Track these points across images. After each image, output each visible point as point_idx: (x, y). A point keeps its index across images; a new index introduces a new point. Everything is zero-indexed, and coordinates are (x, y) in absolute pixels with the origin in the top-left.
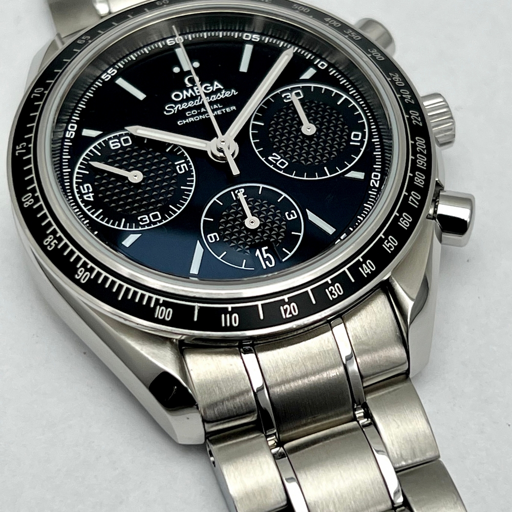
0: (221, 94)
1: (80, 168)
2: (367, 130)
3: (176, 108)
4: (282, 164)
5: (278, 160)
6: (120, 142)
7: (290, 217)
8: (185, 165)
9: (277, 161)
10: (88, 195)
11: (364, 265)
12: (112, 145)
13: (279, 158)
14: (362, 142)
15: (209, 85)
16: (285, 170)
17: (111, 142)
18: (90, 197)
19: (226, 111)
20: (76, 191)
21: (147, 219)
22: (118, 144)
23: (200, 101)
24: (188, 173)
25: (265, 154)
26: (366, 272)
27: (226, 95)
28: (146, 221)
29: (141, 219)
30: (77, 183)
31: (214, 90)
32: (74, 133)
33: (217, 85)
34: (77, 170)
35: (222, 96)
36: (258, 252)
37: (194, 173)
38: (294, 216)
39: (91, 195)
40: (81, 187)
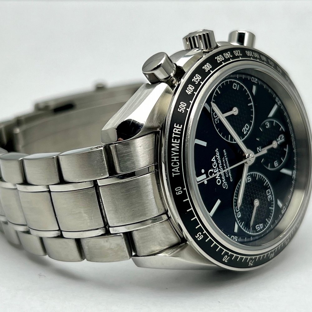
0: (218, 157)
1: (250, 232)
2: (233, 80)
3: (224, 182)
4: (247, 127)
6: (238, 212)
7: (268, 126)
8: (248, 177)
9: (246, 130)
10: (261, 227)
12: (240, 216)
13: (244, 128)
14: (238, 84)
15: (213, 164)
16: (250, 126)
17: (238, 217)
18: (261, 225)
19: (226, 155)
20: (259, 233)
23: (221, 169)
24: (251, 176)
25: (243, 135)
27: (218, 154)
28: (270, 197)
29: (269, 199)
30: (256, 233)
31: (215, 161)
32: (235, 237)
33: (213, 160)
35: (219, 157)
37: (252, 173)
38: (268, 124)
40: (258, 230)
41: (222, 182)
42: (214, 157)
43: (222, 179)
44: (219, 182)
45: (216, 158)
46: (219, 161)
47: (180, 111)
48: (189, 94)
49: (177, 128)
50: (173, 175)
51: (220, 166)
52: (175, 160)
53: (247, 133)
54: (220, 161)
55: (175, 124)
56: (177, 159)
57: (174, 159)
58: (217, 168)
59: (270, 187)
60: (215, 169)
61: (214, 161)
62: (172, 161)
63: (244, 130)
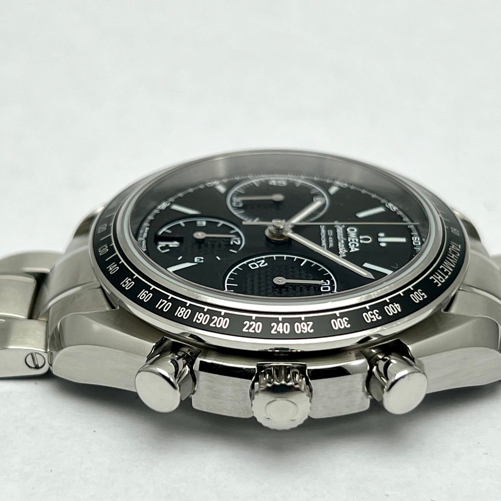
5: (258, 264)
15: (357, 246)
16: (245, 265)
26: (111, 268)
31: (350, 247)
33: (354, 250)
41: (345, 228)
42: (351, 251)
43: (344, 231)
45: (348, 249)
46: (343, 246)
50: (459, 246)
51: (342, 241)
52: (454, 255)
53: (258, 260)
55: (439, 286)
56: (451, 255)
57: (455, 258)
58: (349, 241)
59: (233, 208)
60: (355, 241)
61: (352, 248)
63: (262, 264)
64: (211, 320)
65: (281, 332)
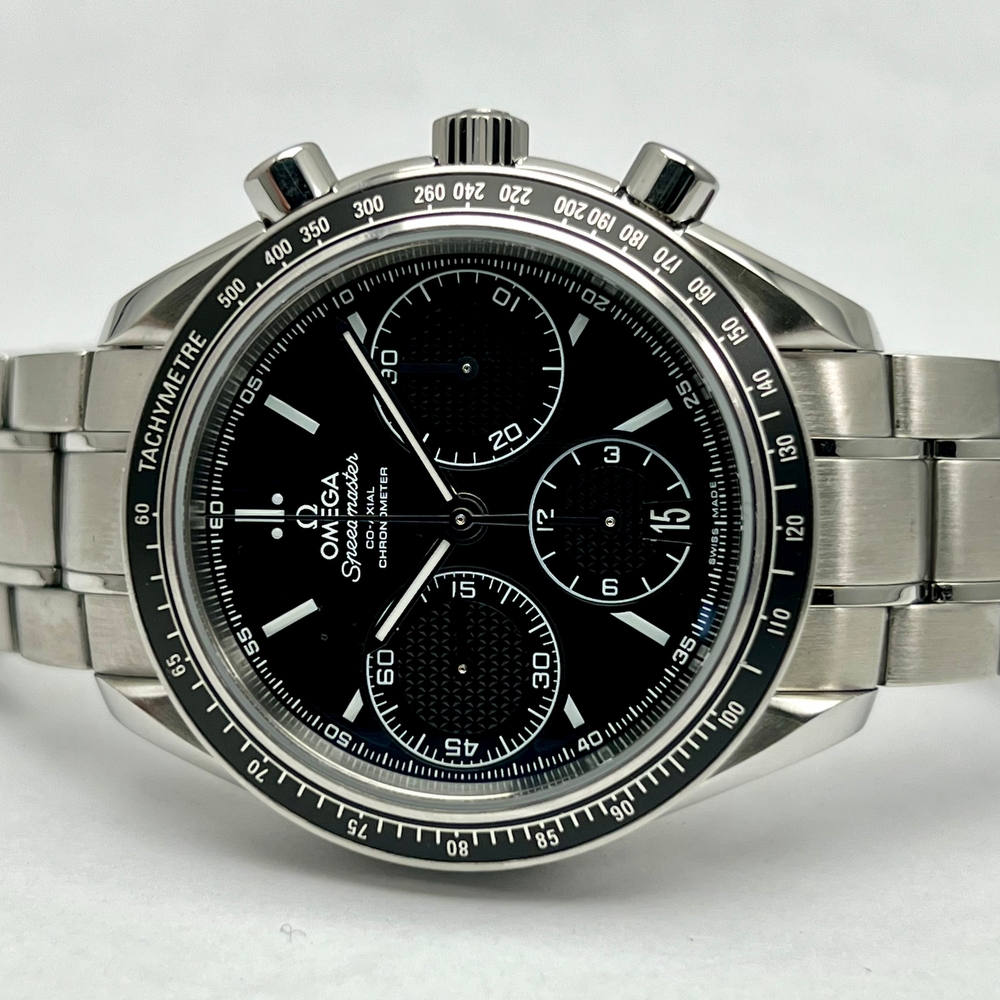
0: (350, 480)
1: (412, 745)
2: (497, 276)
3: (352, 561)
4: (513, 432)
5: (504, 437)
6: (384, 668)
7: (614, 458)
8: (462, 583)
9: (504, 439)
10: (467, 749)
11: (760, 387)
12: (385, 682)
13: (500, 432)
14: (516, 293)
15: (325, 493)
16: (528, 432)
17: (379, 682)
18: (472, 747)
19: (384, 485)
20: (452, 765)
21: (541, 675)
22: (387, 671)
24: (480, 584)
25: (486, 452)
26: (769, 387)
27: (355, 473)
28: (544, 678)
29: (538, 683)
30: (438, 758)
31: (337, 488)
32: (344, 733)
33: (330, 480)
34: (415, 751)
35: (354, 481)
36: (656, 528)
37: (483, 575)
38: (615, 451)
39: (467, 744)
40: (448, 754)
41: (342, 557)
42: (337, 474)
43: (343, 549)
44: (329, 550)
45: (341, 481)
46: (350, 492)
47: (222, 302)
48: (268, 262)
49: (194, 345)
50: (142, 466)
51: (349, 509)
52: (156, 428)
53: (505, 450)
54: (353, 494)
55: (194, 332)
56: (161, 425)
57: (154, 423)
58: (337, 510)
59: (551, 647)
60: (327, 509)
61: (333, 485)
62: (150, 427)
63: (498, 438)
64: (586, 213)
65: (468, 185)
